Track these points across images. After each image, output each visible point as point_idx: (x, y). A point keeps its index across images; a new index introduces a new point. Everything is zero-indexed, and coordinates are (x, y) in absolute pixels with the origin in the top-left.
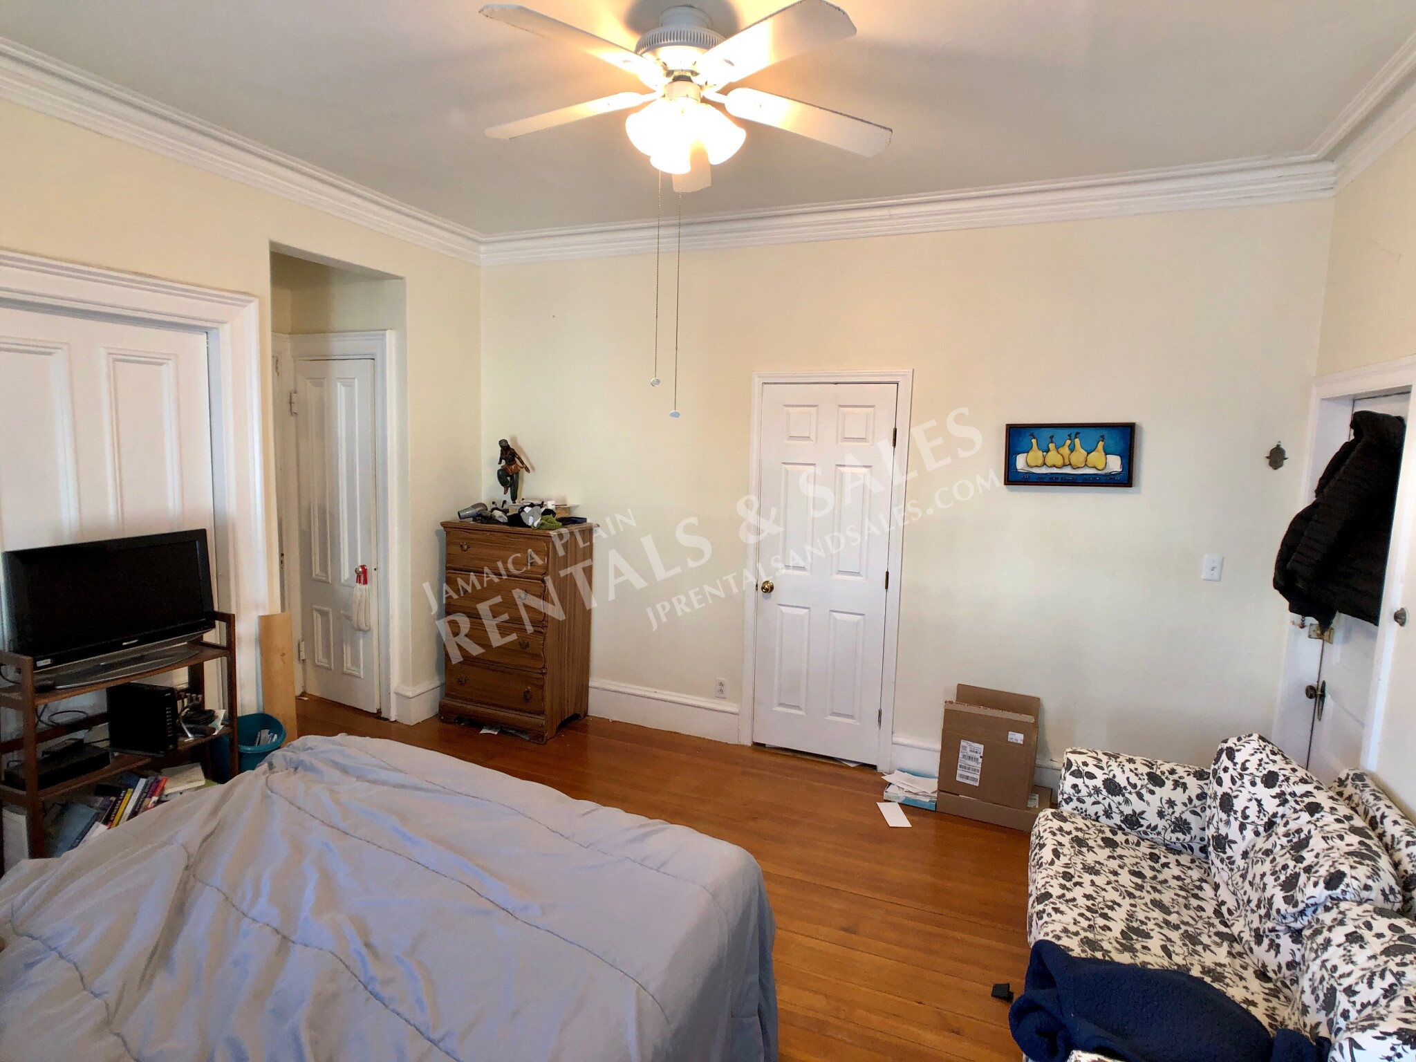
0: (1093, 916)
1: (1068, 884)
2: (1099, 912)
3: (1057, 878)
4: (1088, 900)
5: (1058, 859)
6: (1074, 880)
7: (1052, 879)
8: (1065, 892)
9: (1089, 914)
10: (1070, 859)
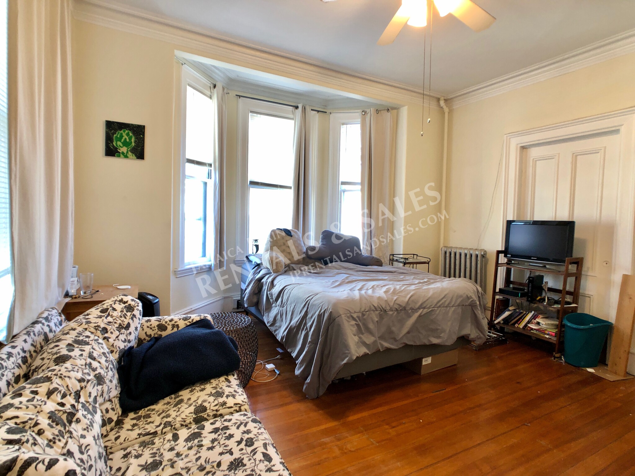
0: (223, 424)
1: (246, 436)
2: (220, 431)
3: (256, 435)
4: (230, 434)
5: (263, 453)
6: (244, 443)
7: (258, 433)
8: (245, 429)
9: (226, 424)
10: (255, 460)
